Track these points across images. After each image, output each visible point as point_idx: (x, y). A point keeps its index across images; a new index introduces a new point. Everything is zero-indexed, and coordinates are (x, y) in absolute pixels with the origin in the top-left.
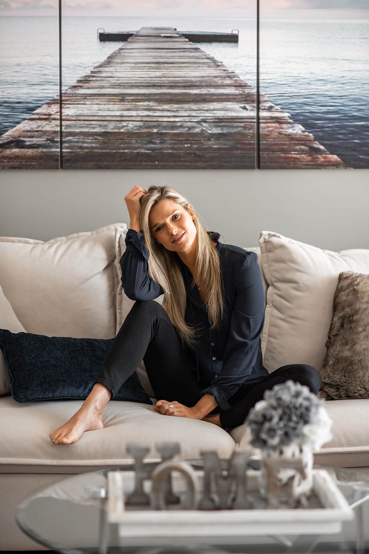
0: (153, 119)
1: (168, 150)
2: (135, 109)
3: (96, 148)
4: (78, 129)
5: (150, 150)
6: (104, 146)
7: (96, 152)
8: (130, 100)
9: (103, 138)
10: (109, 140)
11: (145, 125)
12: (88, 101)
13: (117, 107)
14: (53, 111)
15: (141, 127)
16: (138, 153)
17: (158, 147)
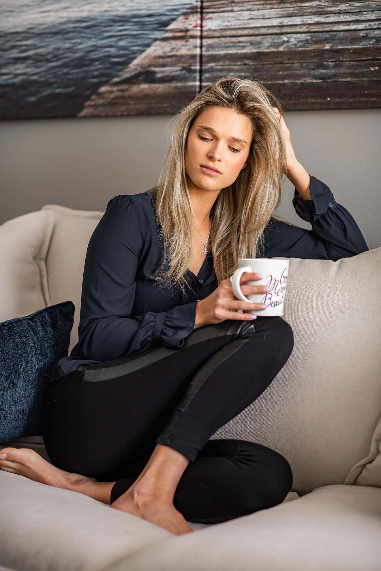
0: (324, 27)
1: (346, 78)
2: (300, 14)
4: (223, 50)
5: (320, 79)
6: (256, 74)
9: (255, 62)
10: (263, 65)
11: (314, 39)
12: (236, 6)
14: (190, 25)
15: (307, 41)
16: (302, 84)
17: (330, 73)
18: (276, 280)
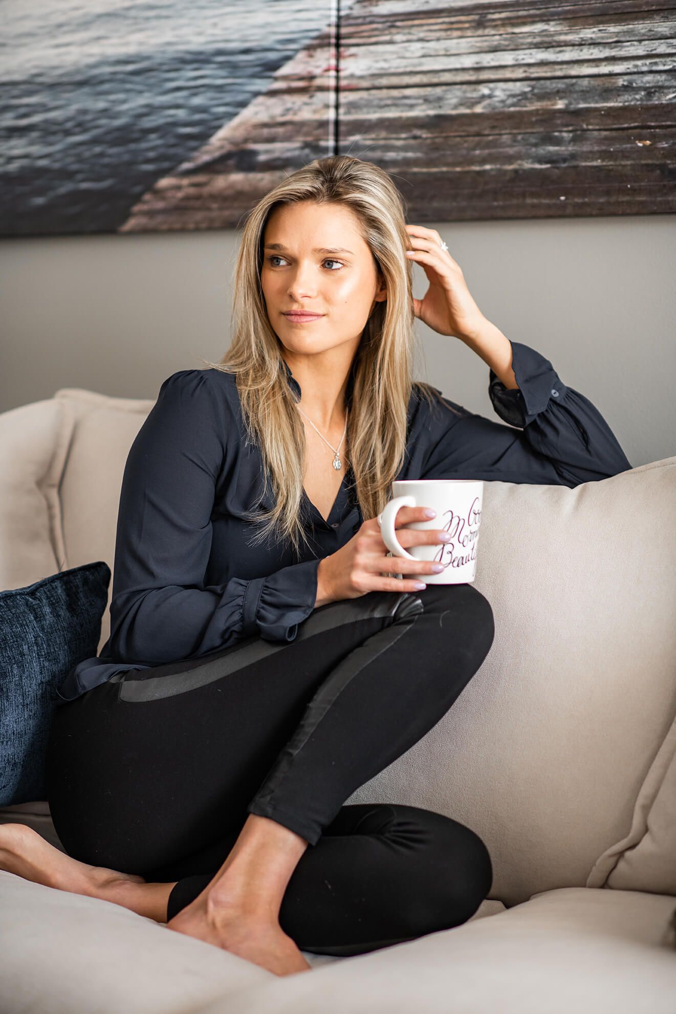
0: (555, 70)
1: (593, 160)
2: (512, 47)
3: (415, 162)
4: (375, 112)
5: (547, 162)
6: (435, 155)
7: (415, 174)
8: (499, 23)
9: (432, 133)
10: (446, 137)
11: (536, 91)
12: (398, 33)
13: (468, 43)
14: (317, 67)
15: (524, 95)
16: (516, 171)
17: (566, 153)
18: (461, 518)
